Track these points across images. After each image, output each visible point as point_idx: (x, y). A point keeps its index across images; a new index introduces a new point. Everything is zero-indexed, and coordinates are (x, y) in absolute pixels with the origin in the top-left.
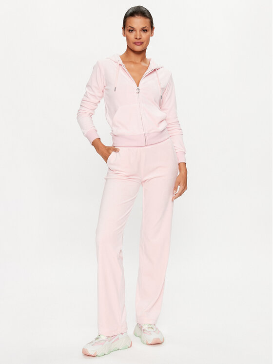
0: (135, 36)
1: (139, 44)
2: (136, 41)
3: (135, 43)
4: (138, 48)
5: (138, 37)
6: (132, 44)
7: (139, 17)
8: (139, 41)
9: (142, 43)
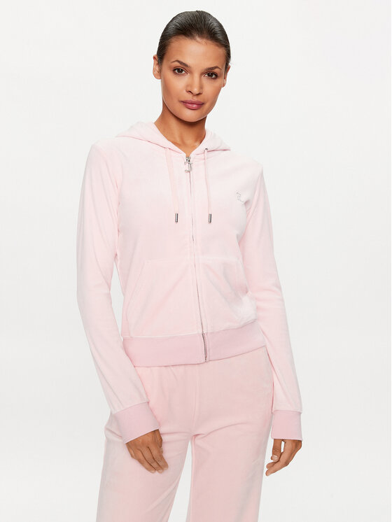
0: (187, 86)
1: (195, 106)
2: (189, 97)
3: (185, 103)
4: (189, 115)
5: (196, 90)
6: (176, 101)
7: (204, 41)
8: (195, 99)
9: (201, 105)
